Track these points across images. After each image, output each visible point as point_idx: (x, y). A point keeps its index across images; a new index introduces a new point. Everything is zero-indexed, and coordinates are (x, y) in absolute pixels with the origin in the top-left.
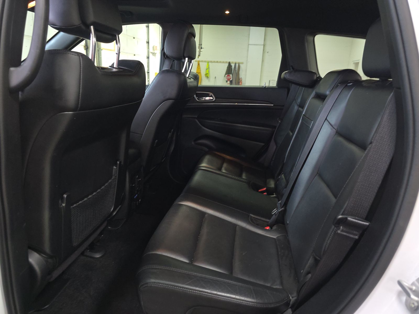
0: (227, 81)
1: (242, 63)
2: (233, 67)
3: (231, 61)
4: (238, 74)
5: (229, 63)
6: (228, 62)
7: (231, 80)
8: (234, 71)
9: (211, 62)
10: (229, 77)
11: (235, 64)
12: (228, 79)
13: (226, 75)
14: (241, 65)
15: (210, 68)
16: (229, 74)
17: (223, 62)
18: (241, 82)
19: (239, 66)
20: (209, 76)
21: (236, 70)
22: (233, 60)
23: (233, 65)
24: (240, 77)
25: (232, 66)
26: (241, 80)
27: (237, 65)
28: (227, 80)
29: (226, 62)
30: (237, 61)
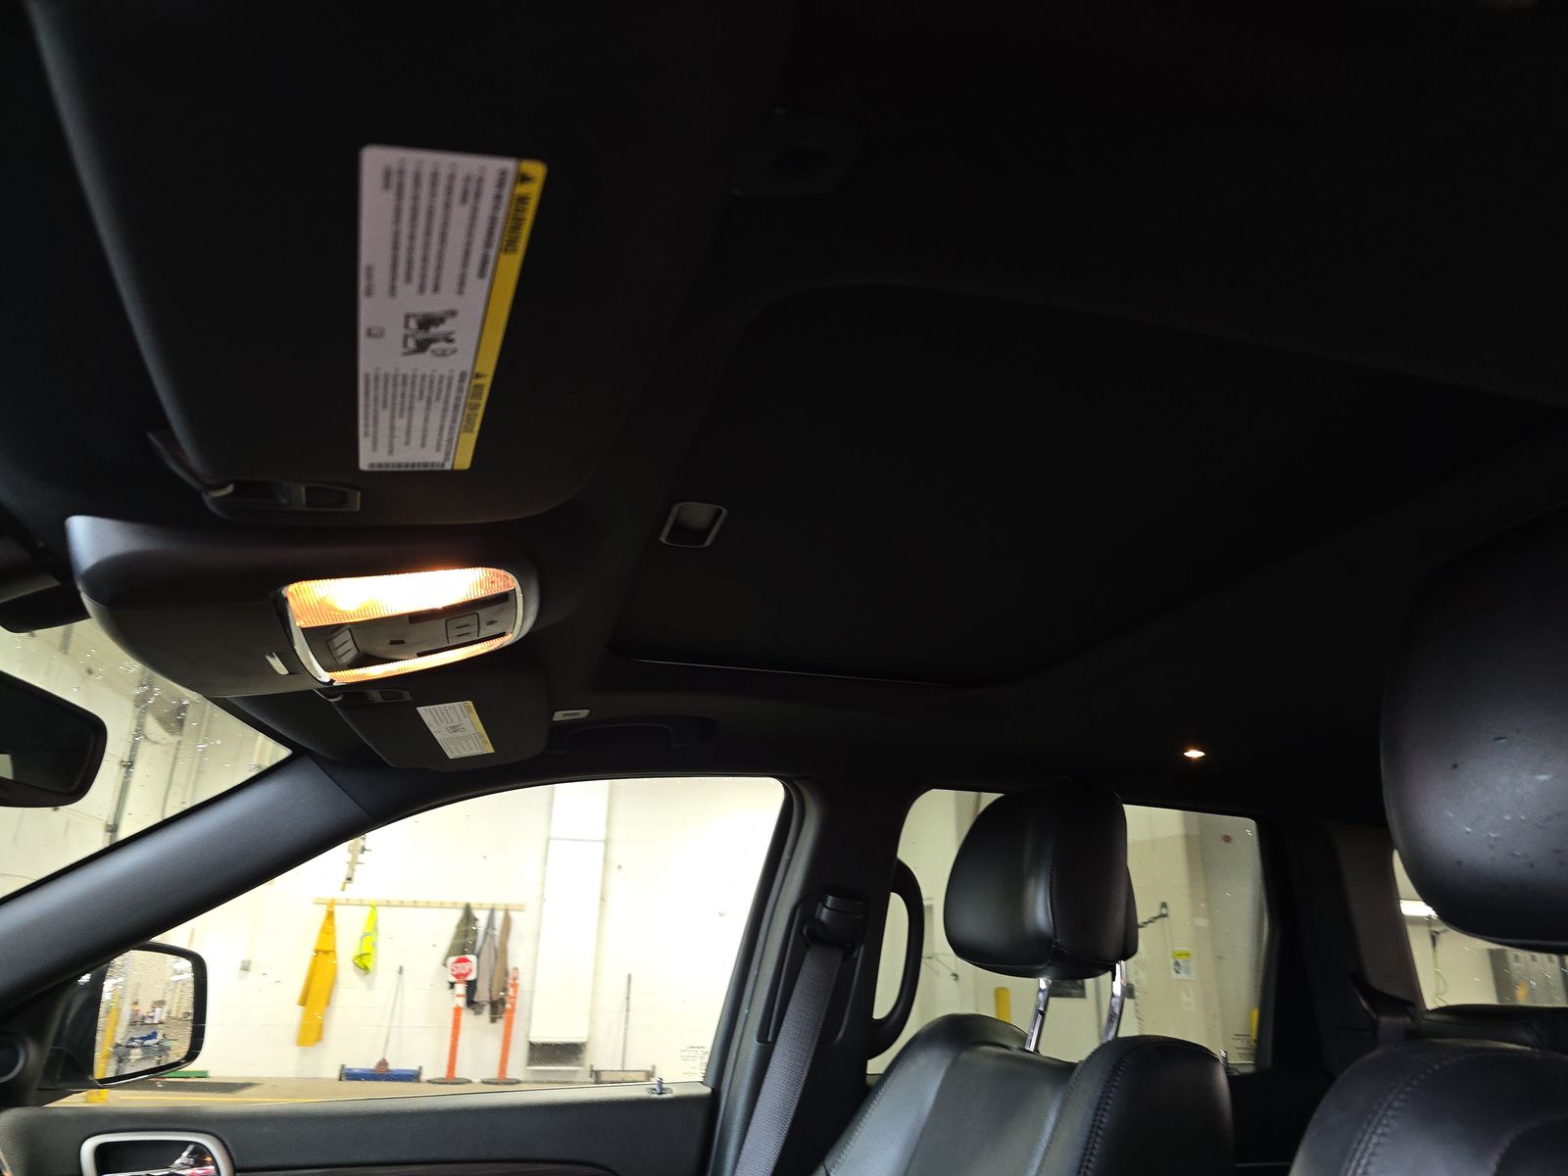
0: (452, 985)
1: (520, 909)
2: (481, 925)
3: (473, 901)
4: (501, 954)
5: (468, 910)
6: (463, 906)
7: (471, 977)
8: (484, 942)
9: (388, 904)
10: (463, 968)
11: (492, 911)
12: (457, 976)
13: (453, 959)
14: (513, 914)
15: (380, 930)
16: (464, 953)
17: (442, 906)
18: (515, 986)
19: (507, 922)
20: (369, 965)
21: (493, 937)
22: (483, 897)
23: (482, 917)
24: (511, 965)
25: (476, 920)
26: (515, 979)
27: (499, 916)
28: (453, 979)
29: (454, 906)
30: (500, 900)
